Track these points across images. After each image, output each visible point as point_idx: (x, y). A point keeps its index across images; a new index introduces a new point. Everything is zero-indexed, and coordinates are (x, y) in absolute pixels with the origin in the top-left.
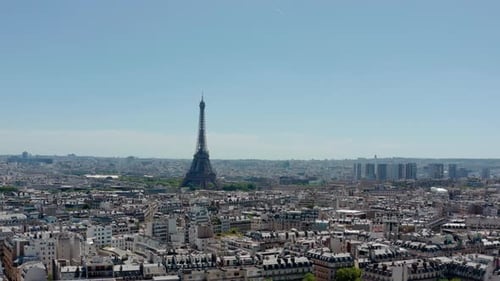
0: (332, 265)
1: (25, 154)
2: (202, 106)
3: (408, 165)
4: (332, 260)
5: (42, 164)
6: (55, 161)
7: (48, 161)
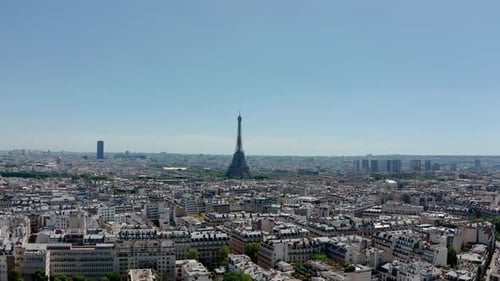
0: (246, 240)
1: (127, 152)
2: (240, 119)
3: (394, 162)
4: (246, 236)
5: (138, 159)
6: (148, 157)
7: (143, 157)
